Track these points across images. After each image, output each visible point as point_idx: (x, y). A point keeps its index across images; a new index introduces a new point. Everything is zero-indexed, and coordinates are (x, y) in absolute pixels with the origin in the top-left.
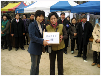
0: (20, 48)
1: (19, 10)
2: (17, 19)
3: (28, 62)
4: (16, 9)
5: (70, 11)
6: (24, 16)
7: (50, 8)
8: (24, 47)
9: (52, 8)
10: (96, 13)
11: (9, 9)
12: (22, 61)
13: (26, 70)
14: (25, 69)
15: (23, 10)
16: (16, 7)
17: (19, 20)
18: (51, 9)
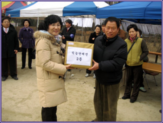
0: (9, 76)
1: (12, 12)
2: (6, 28)
3: (21, 100)
5: (95, 16)
6: (26, 22)
8: (16, 75)
12: (11, 99)
13: (15, 115)
14: (14, 113)
15: (18, 12)
16: (7, 8)
17: (8, 29)
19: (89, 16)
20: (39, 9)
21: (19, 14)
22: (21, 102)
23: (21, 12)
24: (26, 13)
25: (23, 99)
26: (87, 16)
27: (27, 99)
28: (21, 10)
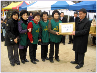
4: (19, 7)
5: (68, 9)
7: (50, 6)
9: (52, 6)
10: (90, 10)
11: (12, 8)
17: (63, 18)
18: (52, 8)
19: (64, 9)
23: (27, 8)
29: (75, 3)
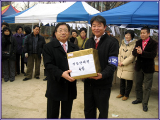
3: (26, 98)
7: (56, 16)
9: (59, 16)
13: (24, 111)
18: (58, 18)
20: (33, 16)
21: (14, 20)
22: (26, 99)
24: (21, 20)
25: (28, 97)
26: (78, 22)
27: (31, 97)
28: (16, 17)
29: (100, 11)
